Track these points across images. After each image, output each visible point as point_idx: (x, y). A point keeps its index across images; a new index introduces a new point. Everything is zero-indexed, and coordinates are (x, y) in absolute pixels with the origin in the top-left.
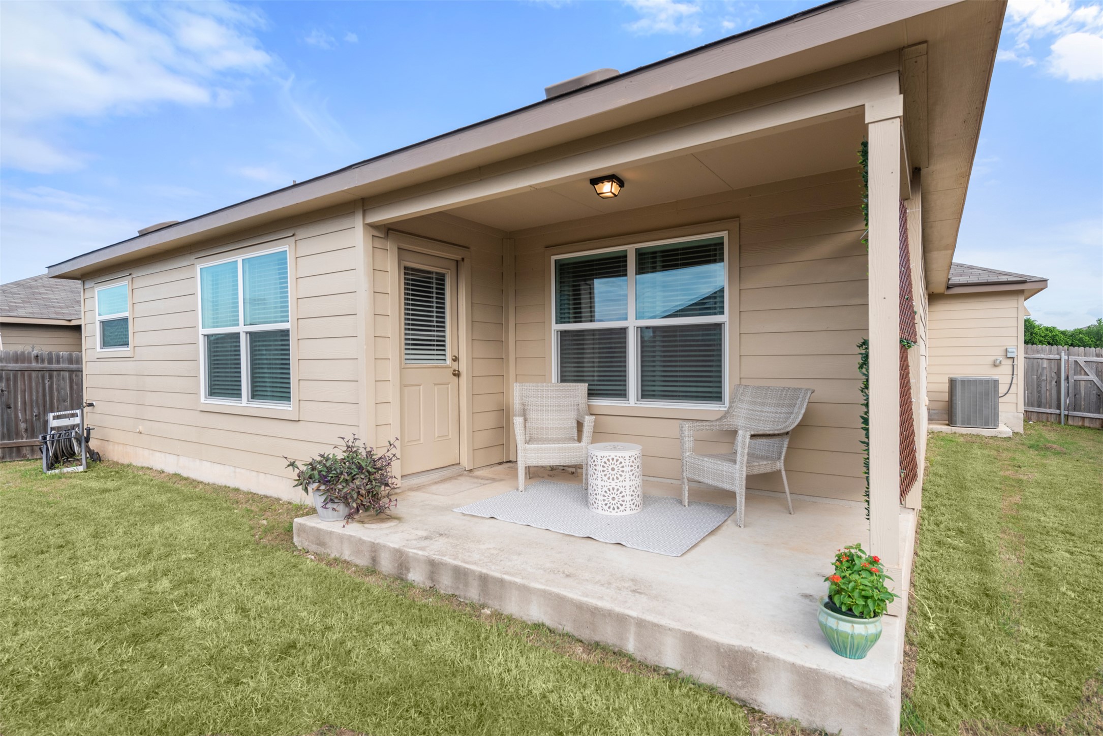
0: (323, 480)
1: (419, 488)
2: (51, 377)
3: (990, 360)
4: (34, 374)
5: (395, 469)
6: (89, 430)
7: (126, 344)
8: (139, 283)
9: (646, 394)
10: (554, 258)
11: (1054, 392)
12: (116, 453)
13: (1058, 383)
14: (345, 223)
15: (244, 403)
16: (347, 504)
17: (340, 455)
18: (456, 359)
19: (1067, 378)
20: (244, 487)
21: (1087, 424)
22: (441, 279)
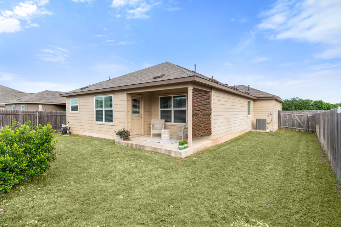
0: (120, 134)
1: (135, 137)
2: (57, 117)
3: (267, 115)
4: (53, 116)
5: (131, 133)
6: (69, 128)
7: (78, 110)
8: (80, 99)
9: (174, 122)
10: (160, 97)
11: (289, 122)
12: (74, 132)
13: (290, 120)
14: (123, 93)
15: (104, 122)
16: (123, 138)
17: (122, 131)
18: (141, 115)
19: (292, 119)
20: (103, 137)
21: (296, 130)
22: (139, 100)
